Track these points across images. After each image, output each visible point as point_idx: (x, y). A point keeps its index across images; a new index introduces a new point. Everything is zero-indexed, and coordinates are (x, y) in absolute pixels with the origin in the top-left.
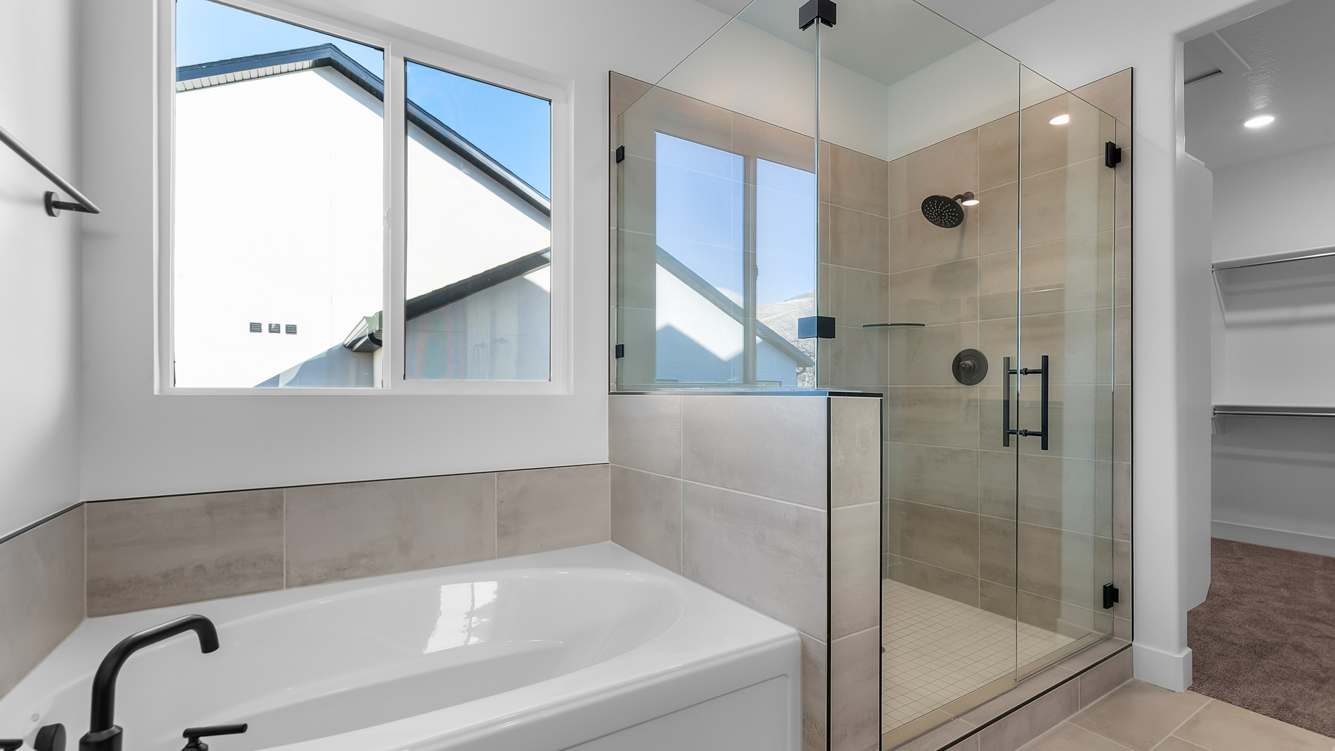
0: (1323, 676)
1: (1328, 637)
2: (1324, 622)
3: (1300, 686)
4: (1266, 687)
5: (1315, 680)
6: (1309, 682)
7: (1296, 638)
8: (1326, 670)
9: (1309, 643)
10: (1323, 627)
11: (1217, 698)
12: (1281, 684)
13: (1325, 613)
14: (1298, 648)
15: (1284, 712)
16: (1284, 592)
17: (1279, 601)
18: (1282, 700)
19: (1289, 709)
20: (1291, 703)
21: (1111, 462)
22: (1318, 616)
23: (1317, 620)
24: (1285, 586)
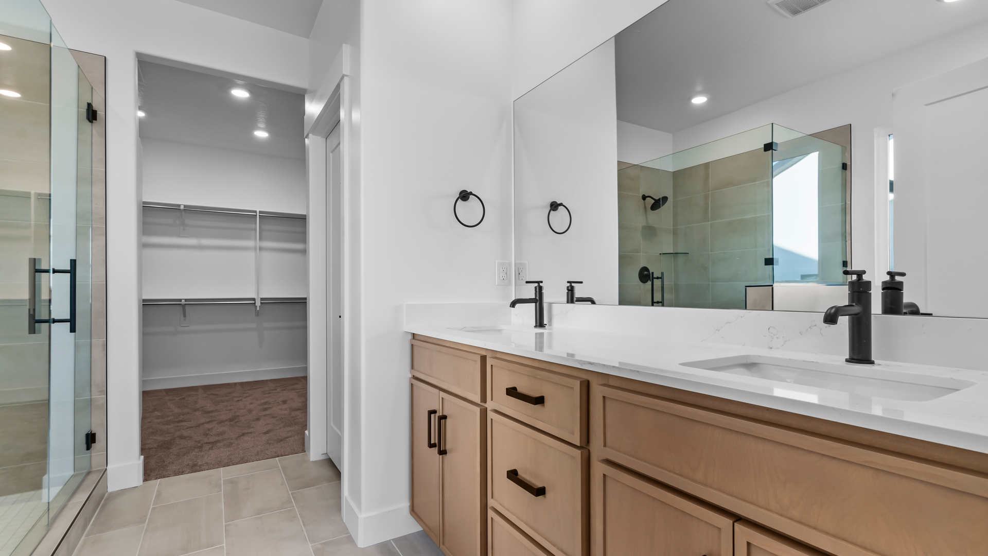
0: (200, 445)
1: (191, 427)
2: (185, 421)
3: (194, 453)
4: (180, 461)
5: (198, 448)
6: (196, 450)
7: (178, 433)
8: (199, 442)
9: (185, 433)
10: (185, 424)
11: (161, 478)
12: (186, 457)
13: (182, 417)
14: (182, 437)
15: (195, 468)
16: (157, 413)
17: (158, 419)
18: (191, 463)
19: (195, 465)
20: (195, 463)
21: (89, 340)
22: (180, 419)
23: (181, 421)
24: (155, 410)
